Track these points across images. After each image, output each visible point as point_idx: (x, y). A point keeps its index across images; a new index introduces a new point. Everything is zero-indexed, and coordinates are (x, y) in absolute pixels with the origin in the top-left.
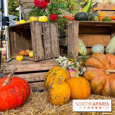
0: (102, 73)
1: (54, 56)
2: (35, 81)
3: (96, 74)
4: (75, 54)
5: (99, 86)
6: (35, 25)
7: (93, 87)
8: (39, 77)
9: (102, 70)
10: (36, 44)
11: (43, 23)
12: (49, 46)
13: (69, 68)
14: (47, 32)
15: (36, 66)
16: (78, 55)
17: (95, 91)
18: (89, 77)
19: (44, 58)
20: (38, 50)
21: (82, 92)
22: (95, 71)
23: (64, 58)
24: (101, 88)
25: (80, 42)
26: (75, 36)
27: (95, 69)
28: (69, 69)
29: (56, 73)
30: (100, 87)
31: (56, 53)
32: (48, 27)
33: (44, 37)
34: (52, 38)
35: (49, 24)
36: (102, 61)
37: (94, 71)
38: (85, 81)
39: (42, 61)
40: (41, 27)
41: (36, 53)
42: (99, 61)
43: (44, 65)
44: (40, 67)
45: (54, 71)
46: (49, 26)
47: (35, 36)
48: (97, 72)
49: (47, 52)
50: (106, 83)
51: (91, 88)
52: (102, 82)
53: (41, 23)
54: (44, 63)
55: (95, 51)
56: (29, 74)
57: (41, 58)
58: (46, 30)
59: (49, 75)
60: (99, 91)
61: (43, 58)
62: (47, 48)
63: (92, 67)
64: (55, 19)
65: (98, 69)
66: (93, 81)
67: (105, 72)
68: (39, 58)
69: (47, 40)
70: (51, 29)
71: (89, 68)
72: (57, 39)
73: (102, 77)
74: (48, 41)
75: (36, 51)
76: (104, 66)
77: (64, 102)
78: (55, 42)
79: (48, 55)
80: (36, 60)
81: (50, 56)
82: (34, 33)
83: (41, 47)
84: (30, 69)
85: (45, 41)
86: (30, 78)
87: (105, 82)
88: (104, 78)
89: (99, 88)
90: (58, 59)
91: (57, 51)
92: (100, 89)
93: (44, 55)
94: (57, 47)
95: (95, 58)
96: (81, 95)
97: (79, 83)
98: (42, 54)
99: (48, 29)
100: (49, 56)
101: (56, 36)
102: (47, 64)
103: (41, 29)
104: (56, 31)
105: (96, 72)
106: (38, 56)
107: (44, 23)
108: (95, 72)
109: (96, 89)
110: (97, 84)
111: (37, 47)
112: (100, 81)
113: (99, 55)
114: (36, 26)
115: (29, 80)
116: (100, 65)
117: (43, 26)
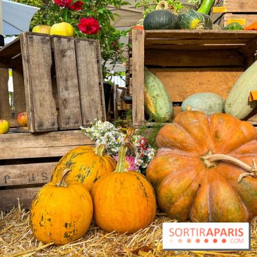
0: (192, 163)
1: (88, 121)
2: (34, 182)
3: (175, 164)
4: (136, 116)
5: (180, 197)
6: (32, 41)
7: (164, 199)
8: (43, 174)
9: (194, 154)
10: (34, 88)
11: (55, 39)
12: (72, 96)
13: (113, 150)
14: (68, 61)
15: (36, 145)
16: (143, 118)
17: (172, 209)
18: (157, 172)
19: (56, 126)
20: (38, 103)
21: (122, 211)
22: (172, 155)
23: (107, 124)
24: (187, 202)
25: (156, 86)
26: (135, 70)
27: (176, 151)
28: (115, 154)
29: (73, 160)
30: (182, 199)
31: (94, 114)
32: (69, 48)
33: (58, 74)
34: (83, 77)
35: (73, 41)
36: (195, 131)
37: (172, 157)
38: (136, 182)
39: (52, 134)
40: (49, 47)
41: (33, 111)
42: (187, 130)
43: (56, 143)
44: (47, 149)
45: (69, 157)
46: (73, 46)
47: (29, 68)
48: (177, 160)
49: (66, 111)
50: (201, 189)
51: (158, 203)
52: (190, 185)
53: (48, 38)
54: (55, 139)
55: (189, 109)
56: (18, 165)
57: (47, 125)
58: (64, 56)
59: (58, 168)
60: (179, 209)
61: (53, 124)
62: (65, 100)
63: (169, 147)
64: (91, 29)
65: (184, 153)
66: (166, 182)
67: (203, 160)
68: (41, 125)
69: (66, 80)
70: (80, 53)
71: (162, 149)
72: (97, 80)
73: (192, 173)
74: (70, 83)
75: (33, 107)
76: (201, 143)
77: (66, 236)
78: (90, 87)
79: (69, 118)
80: (32, 131)
81: (77, 122)
82: (28, 61)
83: (49, 98)
84: (19, 153)
85: (61, 84)
86: (21, 176)
87: (200, 186)
88: (198, 174)
89: (181, 202)
90: (93, 128)
91: (99, 109)
92: (182, 205)
93: (56, 117)
94: (98, 99)
95: (179, 123)
96: (119, 218)
97: (118, 185)
98: (52, 114)
99: (70, 53)
100: (72, 121)
101: (96, 72)
102: (64, 141)
103: (49, 53)
104: (94, 60)
105: (174, 158)
106: (37, 119)
107: (59, 37)
108: (171, 160)
109: (173, 203)
110: (174, 191)
111: (37, 96)
112: (184, 183)
113: (190, 115)
114: (35, 44)
115: (19, 181)
116: (190, 141)
117: (56, 45)
